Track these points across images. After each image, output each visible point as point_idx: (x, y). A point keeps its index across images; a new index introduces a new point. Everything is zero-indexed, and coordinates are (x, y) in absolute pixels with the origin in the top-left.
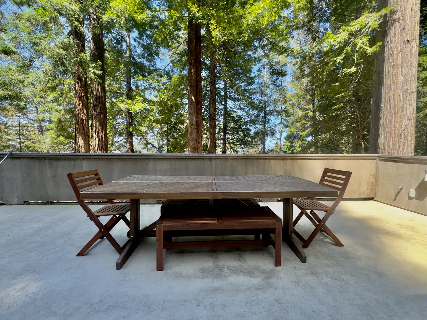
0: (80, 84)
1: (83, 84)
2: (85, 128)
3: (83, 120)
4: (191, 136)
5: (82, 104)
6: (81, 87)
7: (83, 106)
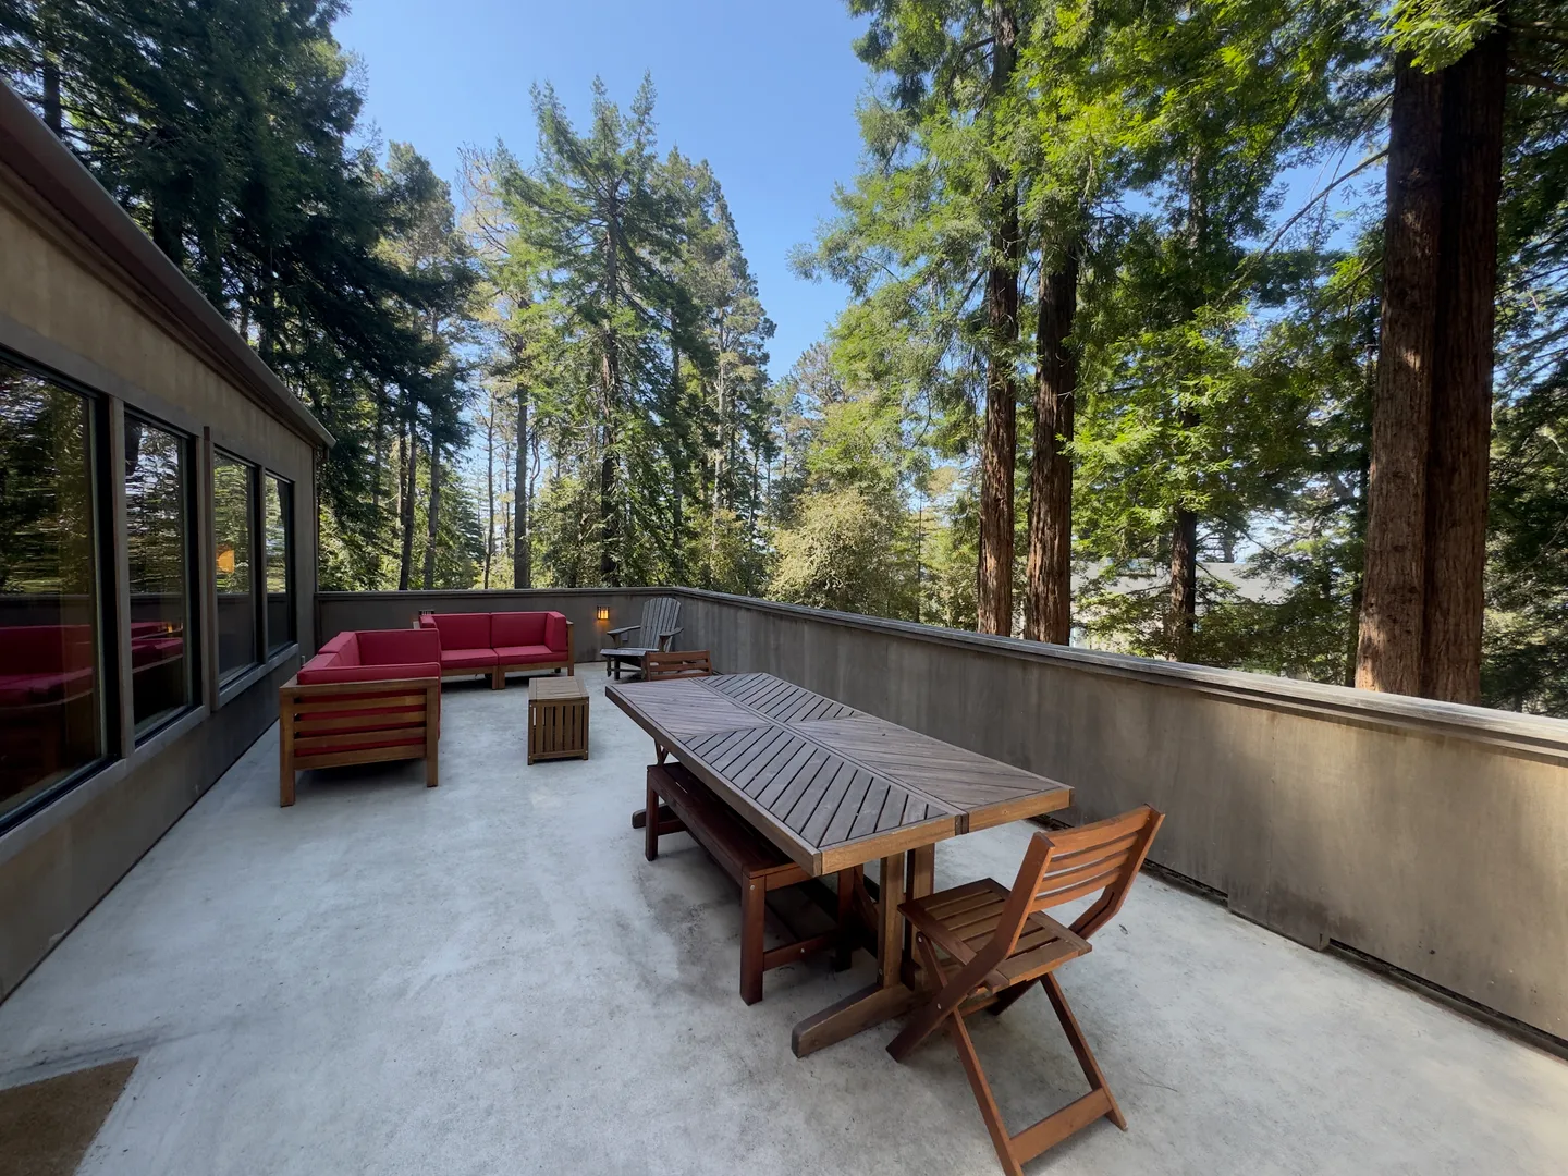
0: (996, 405)
1: (1002, 403)
2: (1001, 521)
3: (999, 500)
4: (1384, 532)
5: (999, 457)
6: (998, 411)
7: (999, 462)
